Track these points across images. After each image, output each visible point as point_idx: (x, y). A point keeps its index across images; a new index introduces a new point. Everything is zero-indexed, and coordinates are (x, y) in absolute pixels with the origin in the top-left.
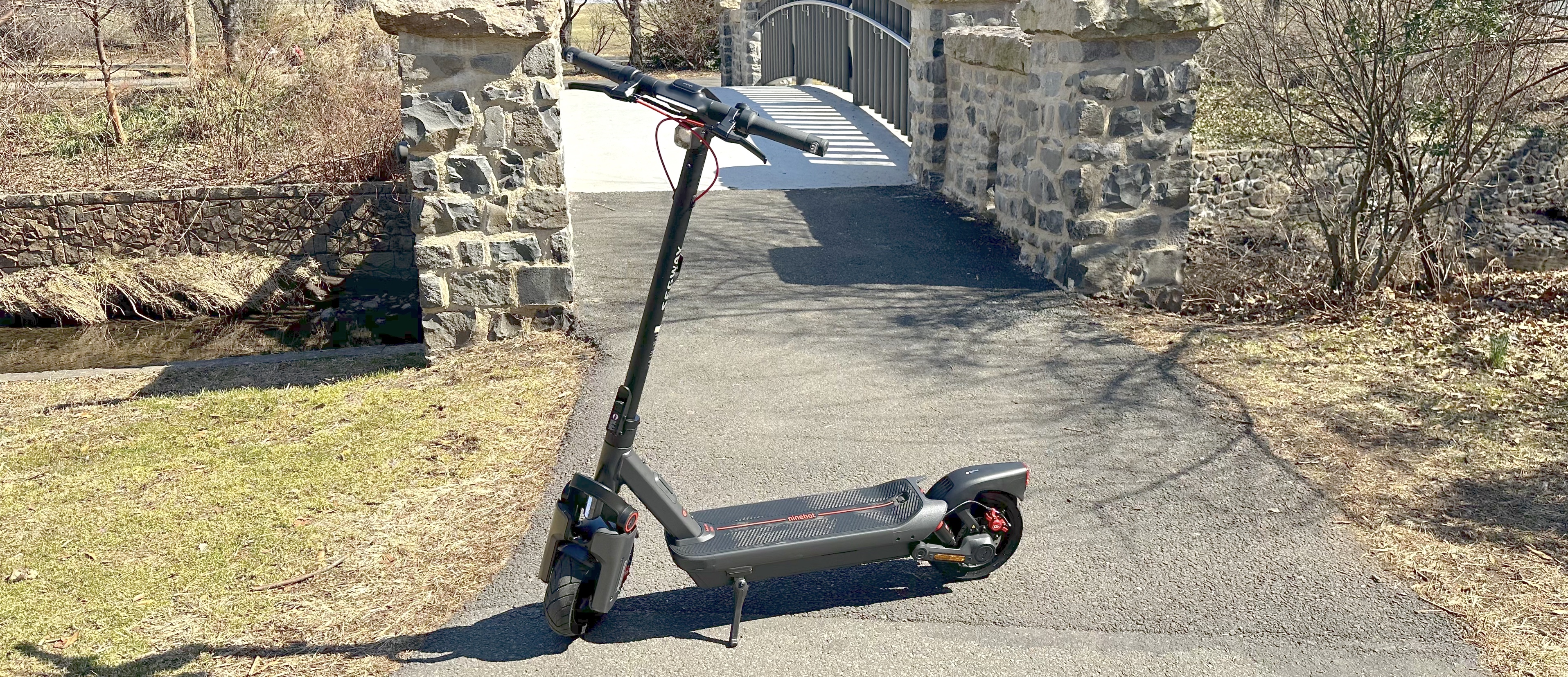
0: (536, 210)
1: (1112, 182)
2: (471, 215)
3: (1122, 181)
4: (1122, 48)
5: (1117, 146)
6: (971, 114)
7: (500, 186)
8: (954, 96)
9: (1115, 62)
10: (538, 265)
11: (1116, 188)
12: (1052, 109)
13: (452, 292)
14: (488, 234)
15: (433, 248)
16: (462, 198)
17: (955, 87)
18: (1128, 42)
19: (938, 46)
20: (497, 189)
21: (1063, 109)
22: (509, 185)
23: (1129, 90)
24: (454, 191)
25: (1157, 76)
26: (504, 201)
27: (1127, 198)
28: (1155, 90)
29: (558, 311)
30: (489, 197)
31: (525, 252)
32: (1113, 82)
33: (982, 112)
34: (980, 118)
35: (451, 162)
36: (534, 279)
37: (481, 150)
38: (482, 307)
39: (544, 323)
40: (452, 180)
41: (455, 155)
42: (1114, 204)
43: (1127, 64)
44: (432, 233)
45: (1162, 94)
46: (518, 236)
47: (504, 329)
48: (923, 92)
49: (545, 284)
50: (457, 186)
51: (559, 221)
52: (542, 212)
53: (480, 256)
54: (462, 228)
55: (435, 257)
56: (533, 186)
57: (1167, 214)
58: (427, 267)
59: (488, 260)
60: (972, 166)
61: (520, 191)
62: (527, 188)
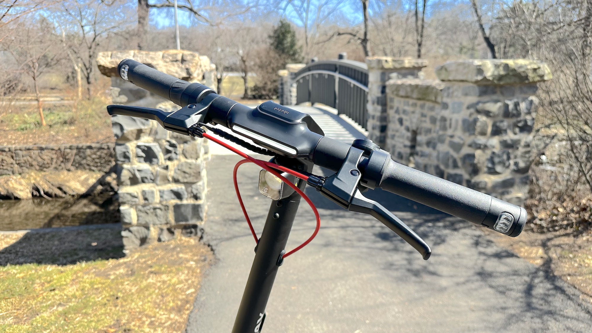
0: (185, 172)
1: (491, 160)
2: (149, 176)
3: (496, 160)
4: (498, 90)
5: (495, 141)
6: (401, 121)
7: (165, 159)
8: (391, 113)
9: (495, 97)
10: (185, 202)
11: (493, 163)
12: (457, 121)
13: (138, 216)
14: (157, 185)
15: (128, 194)
16: (145, 166)
17: (392, 108)
18: (501, 87)
19: (383, 89)
20: (163, 162)
21: (464, 121)
22: (170, 159)
23: (502, 112)
24: (140, 162)
25: (517, 105)
26: (166, 168)
27: (499, 168)
28: (515, 112)
29: (195, 227)
30: (159, 166)
31: (178, 195)
32: (495, 107)
33: (406, 120)
34: (406, 123)
35: (138, 147)
36: (183, 210)
37: (156, 140)
38: (154, 224)
39: (187, 233)
40: (138, 156)
41: (141, 143)
42: (492, 171)
43: (501, 98)
44: (127, 185)
45: (519, 114)
46: (175, 187)
47: (166, 236)
48: (375, 110)
49: (188, 212)
50: (142, 159)
51: (197, 178)
52: (187, 173)
53: (153, 197)
54: (143, 182)
55: (129, 198)
56: (183, 159)
57: (518, 177)
58: (124, 203)
59: (157, 199)
60: (401, 145)
61: (176, 162)
62: (179, 160)
